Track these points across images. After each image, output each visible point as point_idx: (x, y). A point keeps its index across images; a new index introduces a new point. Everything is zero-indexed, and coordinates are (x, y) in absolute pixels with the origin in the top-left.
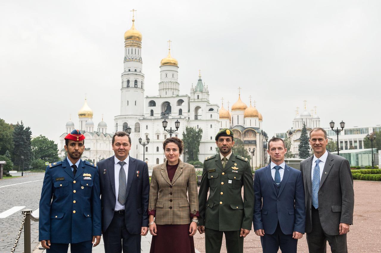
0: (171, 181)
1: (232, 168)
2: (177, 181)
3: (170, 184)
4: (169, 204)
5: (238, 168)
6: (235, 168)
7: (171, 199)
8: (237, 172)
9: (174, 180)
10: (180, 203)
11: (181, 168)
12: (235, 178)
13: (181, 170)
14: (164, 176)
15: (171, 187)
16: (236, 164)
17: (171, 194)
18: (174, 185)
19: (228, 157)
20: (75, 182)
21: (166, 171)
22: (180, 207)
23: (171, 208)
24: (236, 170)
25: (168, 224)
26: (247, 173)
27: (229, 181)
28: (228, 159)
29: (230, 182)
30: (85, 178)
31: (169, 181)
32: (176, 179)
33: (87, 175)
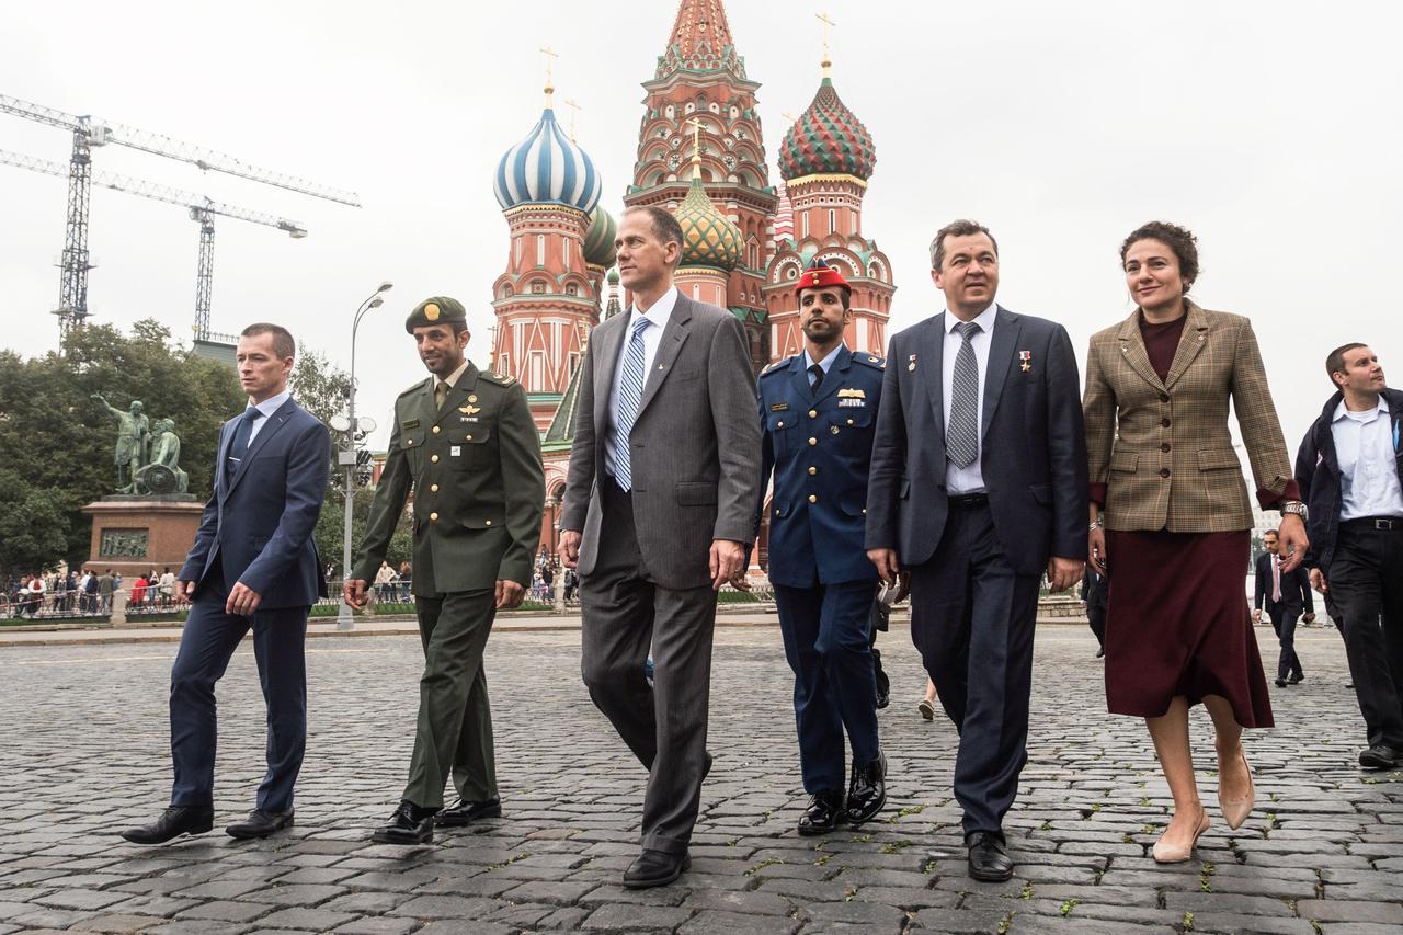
0: (1163, 378)
1: (462, 409)
2: (1188, 375)
3: (1161, 387)
4: (1155, 458)
5: (478, 410)
6: (469, 409)
7: (1165, 441)
8: (475, 420)
9: (1174, 372)
10: (1203, 455)
11: (1200, 330)
12: (469, 437)
13: (1201, 338)
14: (1133, 364)
15: (1164, 398)
16: (472, 399)
17: (1166, 423)
18: (1174, 390)
19: (451, 381)
20: (813, 413)
21: (1142, 344)
22: (1203, 471)
23: (1165, 472)
24: (472, 415)
25: (1150, 528)
26: (508, 418)
27: (453, 448)
28: (452, 385)
29: (456, 451)
30: (844, 403)
31: (1153, 378)
32: (1181, 369)
33: (851, 392)
